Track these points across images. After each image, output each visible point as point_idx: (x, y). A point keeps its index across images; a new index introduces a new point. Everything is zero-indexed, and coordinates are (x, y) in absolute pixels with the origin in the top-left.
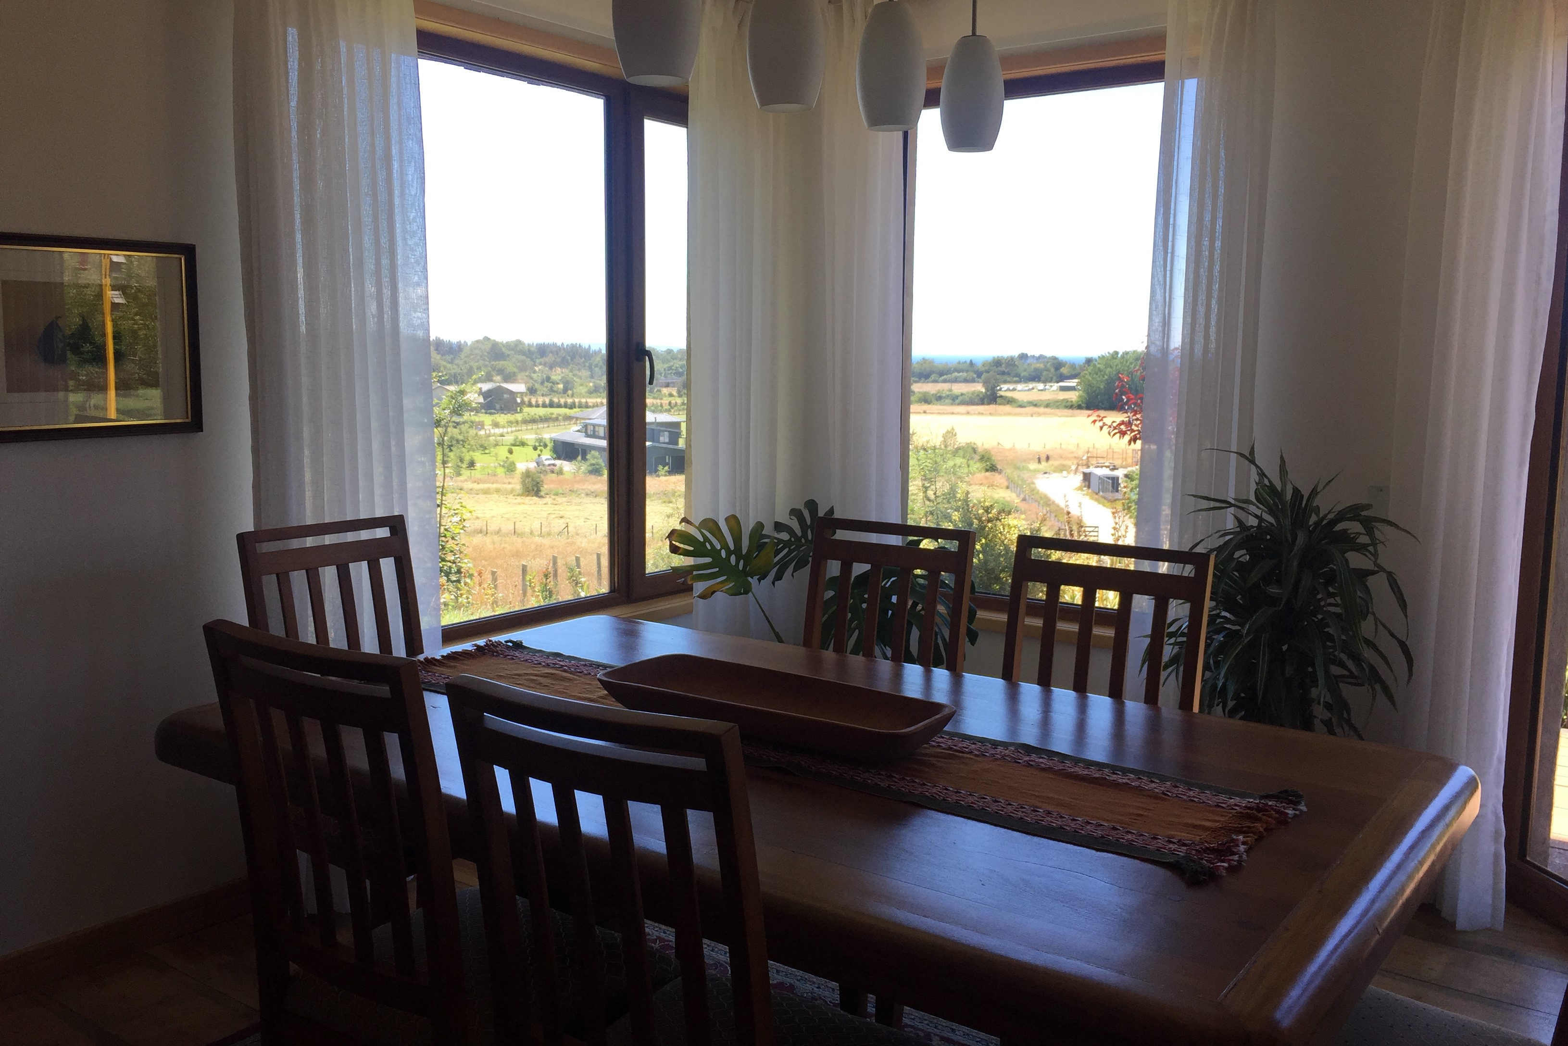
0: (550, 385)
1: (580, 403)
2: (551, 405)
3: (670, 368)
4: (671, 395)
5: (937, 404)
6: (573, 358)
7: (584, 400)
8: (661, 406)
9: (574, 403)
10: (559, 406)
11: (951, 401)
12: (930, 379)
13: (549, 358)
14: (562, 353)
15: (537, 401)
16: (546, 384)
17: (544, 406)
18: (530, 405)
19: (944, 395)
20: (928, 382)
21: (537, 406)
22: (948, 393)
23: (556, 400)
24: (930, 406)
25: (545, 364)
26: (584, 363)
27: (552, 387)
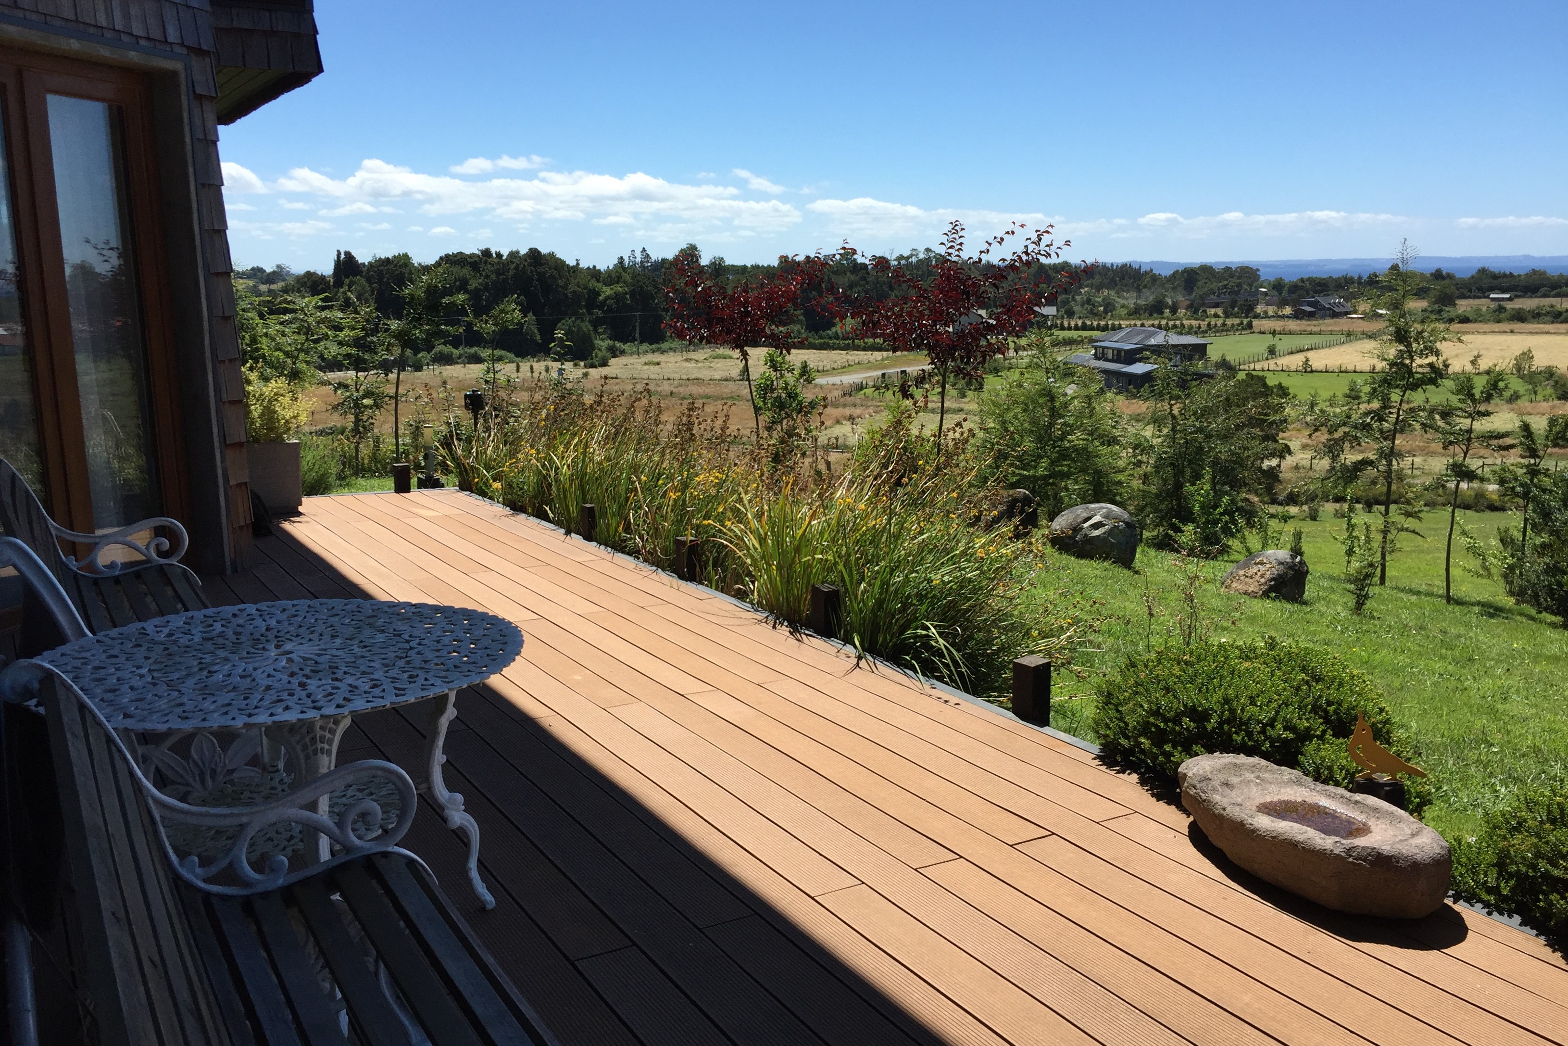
0: (1089, 307)
1: (1113, 324)
2: (1084, 328)
3: (1225, 287)
4: (1216, 316)
5: (1533, 323)
6: (1122, 278)
7: (1117, 323)
8: (1200, 327)
9: (1107, 325)
10: (1092, 328)
11: (1551, 319)
12: (1539, 294)
13: (1097, 279)
14: (1111, 275)
15: (1069, 324)
16: (1086, 306)
17: (1077, 328)
18: (1062, 328)
19: (1544, 312)
20: (1536, 297)
21: (1070, 328)
22: (1548, 309)
23: (1089, 323)
24: (1523, 325)
25: (1092, 287)
26: (1133, 283)
27: (1092, 310)
